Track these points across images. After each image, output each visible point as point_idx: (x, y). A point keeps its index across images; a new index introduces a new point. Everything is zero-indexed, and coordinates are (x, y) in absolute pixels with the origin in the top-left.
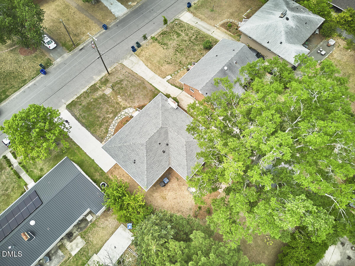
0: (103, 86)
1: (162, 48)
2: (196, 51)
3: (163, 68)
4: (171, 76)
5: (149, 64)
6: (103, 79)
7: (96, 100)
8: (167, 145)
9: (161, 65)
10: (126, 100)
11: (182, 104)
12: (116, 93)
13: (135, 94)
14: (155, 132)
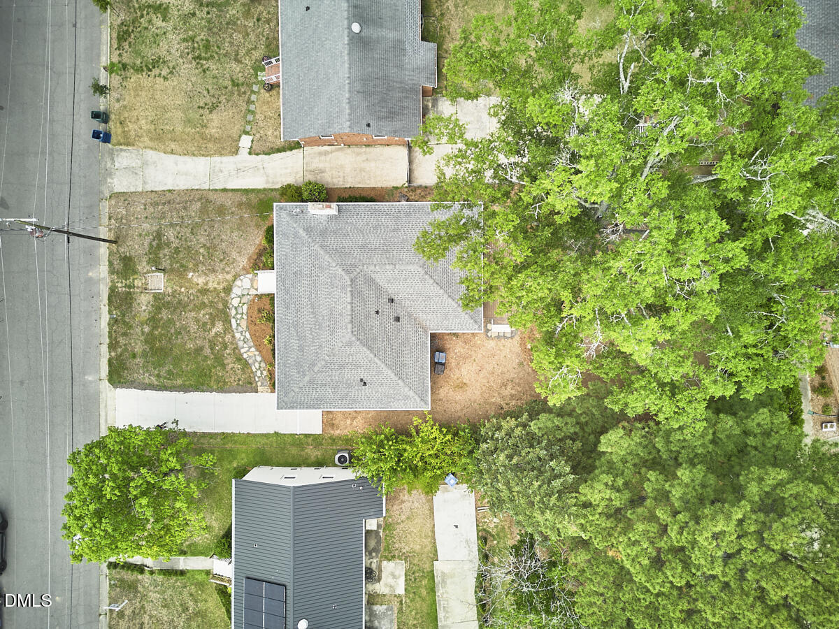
0: (134, 279)
1: (162, 80)
2: (239, 22)
3: (213, 131)
4: (247, 133)
5: (173, 145)
6: (115, 263)
7: (153, 320)
8: (392, 301)
9: (202, 127)
10: (214, 271)
11: (329, 180)
12: (176, 271)
13: (216, 242)
14: (349, 300)
